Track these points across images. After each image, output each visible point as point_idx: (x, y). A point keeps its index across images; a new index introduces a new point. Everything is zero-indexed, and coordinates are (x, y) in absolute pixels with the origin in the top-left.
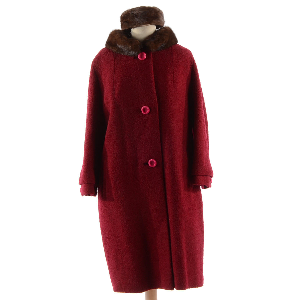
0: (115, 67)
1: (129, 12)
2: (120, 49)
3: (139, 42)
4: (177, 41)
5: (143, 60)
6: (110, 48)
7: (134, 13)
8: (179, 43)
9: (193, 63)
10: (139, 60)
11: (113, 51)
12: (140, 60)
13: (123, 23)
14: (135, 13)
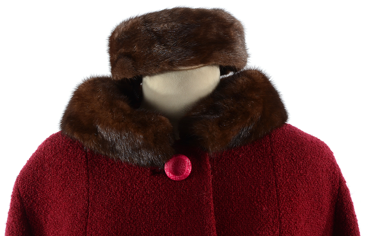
0: (88, 201)
1: (138, 25)
2: (107, 141)
3: (168, 122)
4: (284, 115)
5: (180, 182)
6: (76, 136)
7: (152, 31)
8: (293, 121)
9: (340, 187)
10: (169, 179)
11: (83, 147)
12: (172, 180)
13: (118, 58)
14: (155, 30)
